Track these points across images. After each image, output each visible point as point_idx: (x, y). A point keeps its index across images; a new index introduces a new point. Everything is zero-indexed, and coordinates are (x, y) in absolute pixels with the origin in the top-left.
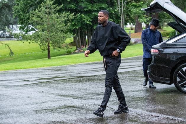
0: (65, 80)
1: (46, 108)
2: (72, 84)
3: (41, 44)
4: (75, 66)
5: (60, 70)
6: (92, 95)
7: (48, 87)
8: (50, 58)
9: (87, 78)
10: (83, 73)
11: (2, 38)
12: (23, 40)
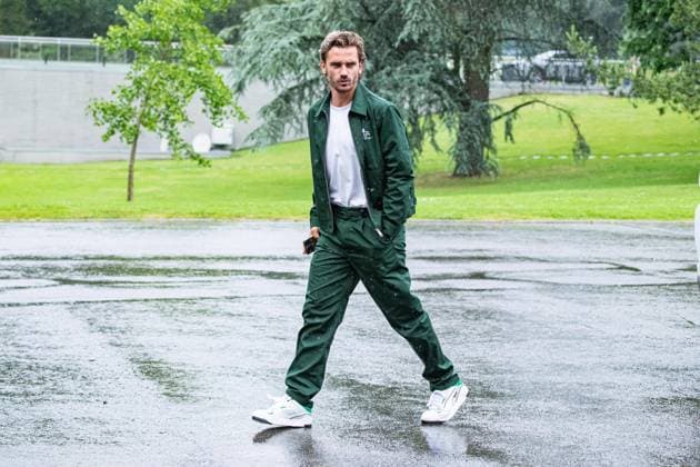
11: (548, 83)
12: (635, 96)
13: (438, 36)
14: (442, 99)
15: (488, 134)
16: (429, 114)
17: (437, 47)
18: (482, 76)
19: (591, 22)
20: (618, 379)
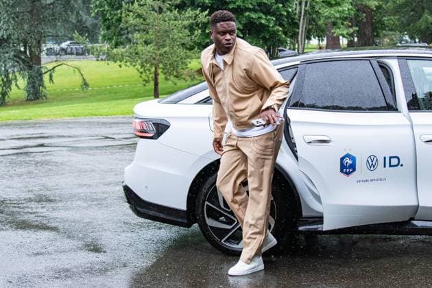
3: (142, 70)
8: (158, 97)
11: (68, 56)
12: (108, 60)
13: (16, 36)
14: (20, 65)
15: (41, 80)
16: (14, 72)
17: (15, 41)
18: (37, 53)
19: (86, 27)
20: (108, 189)
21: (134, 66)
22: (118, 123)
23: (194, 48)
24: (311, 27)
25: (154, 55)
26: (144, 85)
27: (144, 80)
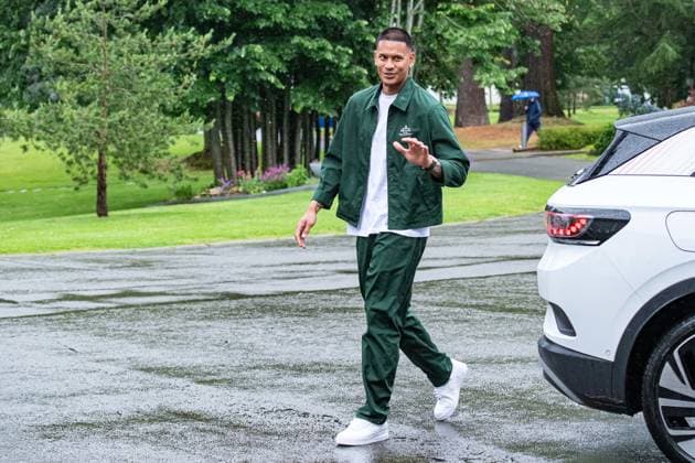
0: (166, 307)
1: (85, 419)
2: (194, 323)
3: (71, 157)
4: (208, 251)
5: (146, 264)
6: (274, 373)
7: (96, 330)
8: (106, 215)
9: (256, 300)
10: (241, 282)
21: (55, 148)
22: (23, 270)
23: (183, 111)
24: (426, 67)
25: (97, 126)
26: (77, 189)
27: (75, 179)
